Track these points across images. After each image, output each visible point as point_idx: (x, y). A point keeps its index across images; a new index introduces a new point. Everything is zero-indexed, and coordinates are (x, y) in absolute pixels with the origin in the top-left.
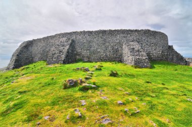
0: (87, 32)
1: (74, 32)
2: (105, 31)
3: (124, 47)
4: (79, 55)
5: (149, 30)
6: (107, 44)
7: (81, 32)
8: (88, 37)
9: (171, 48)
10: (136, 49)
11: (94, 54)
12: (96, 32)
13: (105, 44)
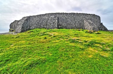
0: (65, 13)
1: (57, 13)
2: (75, 13)
3: (84, 22)
4: (60, 25)
5: (95, 15)
6: (76, 20)
7: (62, 13)
8: (66, 16)
9: (101, 24)
10: (91, 23)
11: (69, 25)
12: (70, 13)
13: (75, 20)
